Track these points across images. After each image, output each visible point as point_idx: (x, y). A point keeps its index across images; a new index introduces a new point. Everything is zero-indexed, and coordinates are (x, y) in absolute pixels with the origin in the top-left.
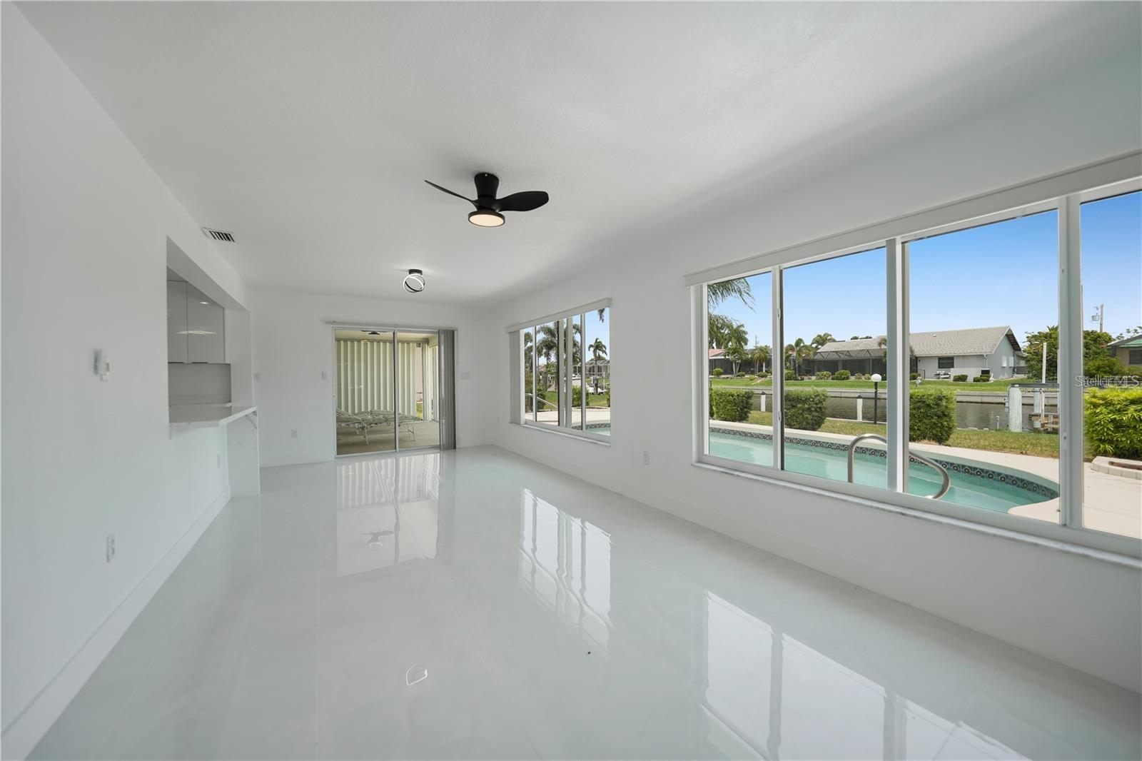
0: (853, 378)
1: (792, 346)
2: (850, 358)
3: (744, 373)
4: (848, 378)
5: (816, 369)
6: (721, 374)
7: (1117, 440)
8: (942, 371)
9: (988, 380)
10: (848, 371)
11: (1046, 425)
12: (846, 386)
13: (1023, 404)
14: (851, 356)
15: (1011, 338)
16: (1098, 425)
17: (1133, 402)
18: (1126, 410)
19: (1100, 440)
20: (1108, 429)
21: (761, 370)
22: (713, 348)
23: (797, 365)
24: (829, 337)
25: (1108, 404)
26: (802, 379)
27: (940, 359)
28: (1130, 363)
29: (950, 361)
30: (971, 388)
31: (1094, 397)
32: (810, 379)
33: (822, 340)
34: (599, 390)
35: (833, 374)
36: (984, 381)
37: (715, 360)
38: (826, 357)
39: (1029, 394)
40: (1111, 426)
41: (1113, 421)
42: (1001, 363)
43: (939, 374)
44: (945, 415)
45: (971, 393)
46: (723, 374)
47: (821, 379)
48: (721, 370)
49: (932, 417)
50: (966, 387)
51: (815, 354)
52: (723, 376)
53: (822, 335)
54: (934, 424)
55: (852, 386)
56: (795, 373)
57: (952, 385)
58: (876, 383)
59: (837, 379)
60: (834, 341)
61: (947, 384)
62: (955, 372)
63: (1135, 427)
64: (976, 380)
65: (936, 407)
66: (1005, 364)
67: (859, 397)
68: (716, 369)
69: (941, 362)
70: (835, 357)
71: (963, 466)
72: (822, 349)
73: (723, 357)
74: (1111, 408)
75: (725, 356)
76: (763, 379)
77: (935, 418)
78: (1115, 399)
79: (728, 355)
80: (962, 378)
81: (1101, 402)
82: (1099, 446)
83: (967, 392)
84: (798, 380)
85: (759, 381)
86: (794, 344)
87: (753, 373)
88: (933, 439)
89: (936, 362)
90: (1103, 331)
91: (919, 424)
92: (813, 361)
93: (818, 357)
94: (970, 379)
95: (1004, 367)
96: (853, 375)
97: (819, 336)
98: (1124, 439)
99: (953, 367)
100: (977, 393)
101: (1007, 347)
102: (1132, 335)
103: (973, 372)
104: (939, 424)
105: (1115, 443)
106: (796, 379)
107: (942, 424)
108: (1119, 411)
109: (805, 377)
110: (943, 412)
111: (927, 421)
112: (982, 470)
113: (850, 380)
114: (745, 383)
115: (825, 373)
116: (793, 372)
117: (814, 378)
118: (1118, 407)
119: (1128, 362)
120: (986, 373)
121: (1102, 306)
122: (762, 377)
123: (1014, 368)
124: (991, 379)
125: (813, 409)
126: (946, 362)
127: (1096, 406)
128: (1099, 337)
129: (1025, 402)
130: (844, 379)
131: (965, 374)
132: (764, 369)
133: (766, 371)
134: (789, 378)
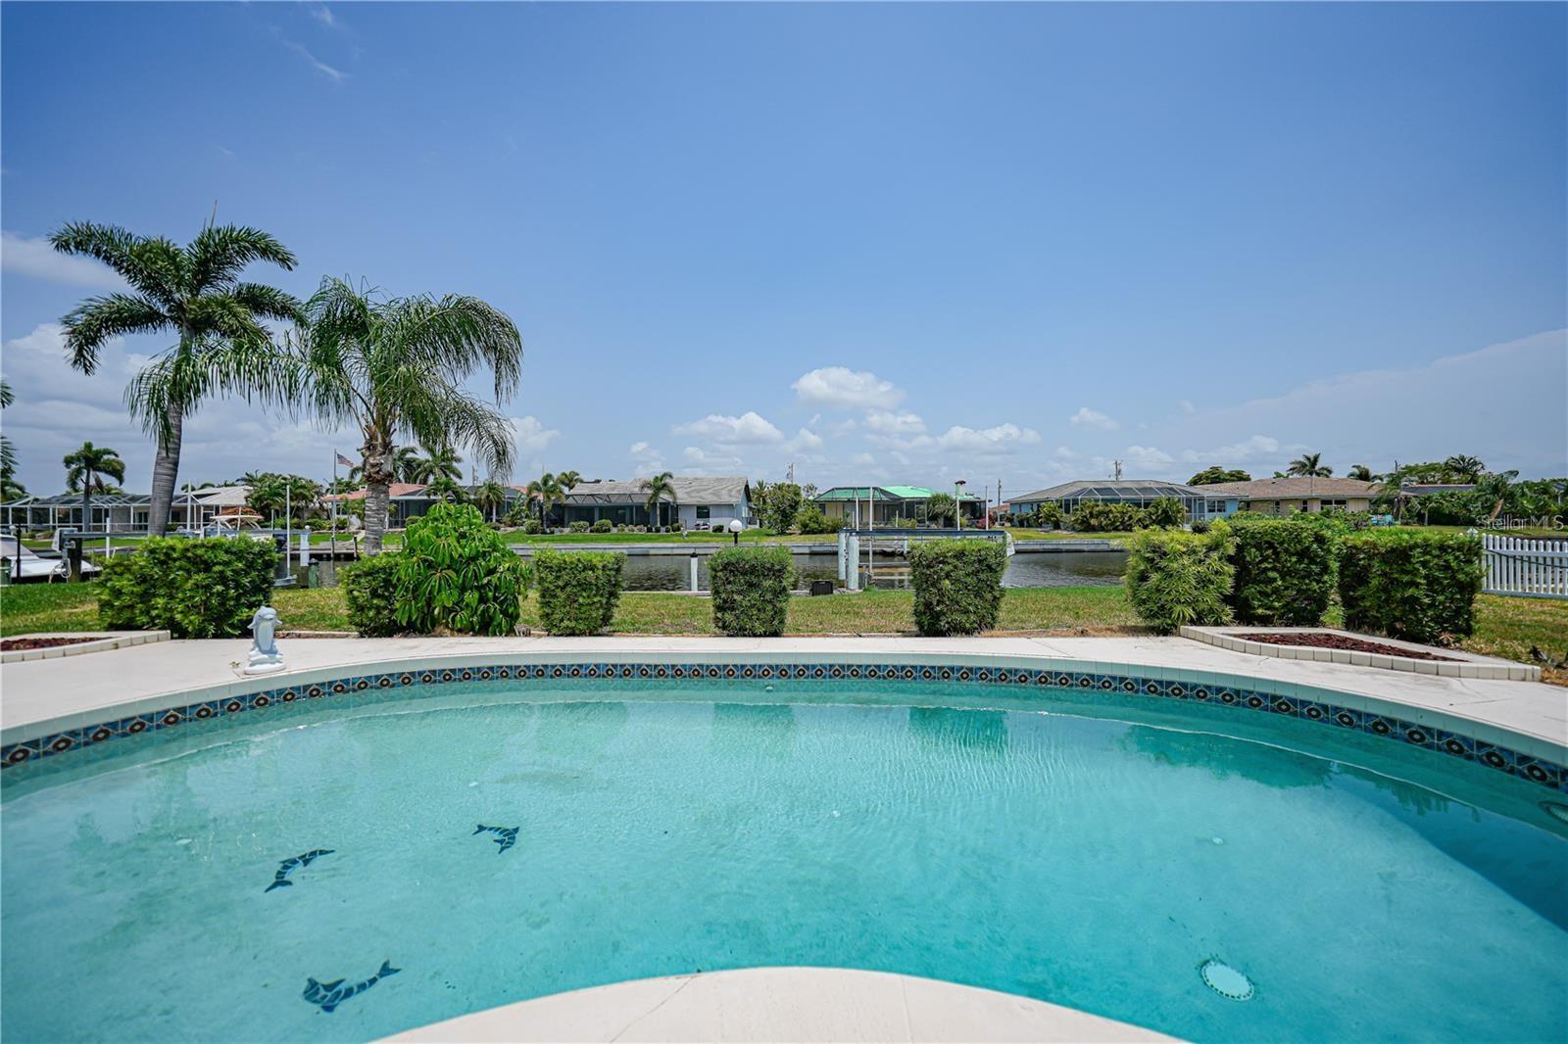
0: (614, 530)
1: (538, 484)
2: (608, 504)
4: (609, 530)
5: (568, 518)
8: (700, 522)
10: (609, 521)
12: (610, 540)
14: (609, 502)
21: (490, 519)
22: (400, 481)
23: (544, 513)
24: (576, 477)
26: (552, 533)
27: (698, 508)
29: (706, 511)
30: (728, 539)
32: (563, 532)
33: (569, 480)
34: (85, 566)
35: (591, 524)
37: (407, 501)
38: (580, 501)
43: (698, 525)
47: (577, 531)
51: (564, 497)
53: (568, 473)
55: (617, 540)
56: (542, 524)
57: (711, 536)
58: (736, 533)
59: (597, 531)
60: (582, 482)
62: (713, 522)
66: (743, 515)
67: (694, 555)
68: (410, 517)
69: (699, 511)
70: (590, 502)
71: (1145, 681)
72: (573, 491)
73: (425, 498)
75: (429, 495)
79: (435, 494)
80: (721, 529)
84: (547, 533)
86: (539, 482)
89: (694, 511)
92: (566, 507)
93: (568, 502)
94: (726, 531)
95: (743, 518)
96: (615, 525)
97: (564, 474)
99: (710, 517)
101: (745, 498)
106: (544, 533)
109: (556, 530)
112: (1185, 685)
113: (612, 532)
115: (582, 523)
116: (539, 521)
117: (567, 530)
123: (748, 518)
126: (703, 512)
130: (605, 531)
131: (721, 524)
132: (494, 517)
133: (497, 521)
134: (532, 531)
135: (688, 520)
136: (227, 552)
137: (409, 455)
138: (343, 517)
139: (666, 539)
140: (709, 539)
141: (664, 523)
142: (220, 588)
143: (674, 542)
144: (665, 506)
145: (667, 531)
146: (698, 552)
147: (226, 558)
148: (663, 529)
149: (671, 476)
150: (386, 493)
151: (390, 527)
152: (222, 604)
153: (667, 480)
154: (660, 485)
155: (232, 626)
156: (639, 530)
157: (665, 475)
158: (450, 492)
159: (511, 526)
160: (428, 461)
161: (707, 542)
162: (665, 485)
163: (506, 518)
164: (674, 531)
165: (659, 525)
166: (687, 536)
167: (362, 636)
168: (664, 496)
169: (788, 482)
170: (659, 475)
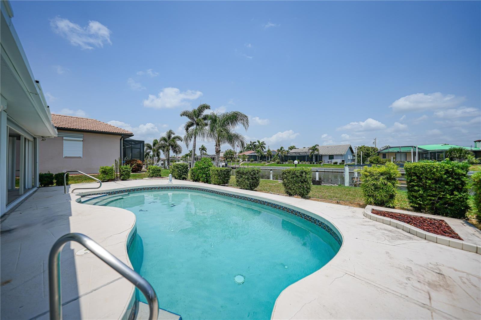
0: (301, 163)
3: (261, 161)
5: (288, 159)
6: (253, 161)
7: (376, 196)
9: (344, 164)
10: (299, 160)
11: (357, 182)
13: (349, 173)
14: (300, 154)
15: (351, 148)
16: (367, 187)
17: (382, 174)
18: (378, 179)
19: (368, 195)
20: (372, 189)
21: (268, 160)
23: (281, 158)
24: (294, 147)
25: (372, 175)
26: (283, 163)
27: (330, 156)
28: (383, 158)
29: (332, 157)
30: (338, 167)
31: (366, 171)
32: (286, 163)
33: (291, 148)
36: (343, 164)
37: (251, 155)
39: (352, 169)
40: (373, 188)
41: (374, 185)
42: (348, 158)
43: (329, 162)
44: (306, 182)
45: (338, 168)
46: (254, 161)
47: (289, 163)
48: (253, 159)
49: (299, 183)
50: (337, 166)
51: (288, 153)
52: (254, 162)
53: (292, 146)
54: (300, 186)
60: (296, 148)
61: (331, 165)
62: (334, 161)
63: (383, 188)
64: (340, 164)
65: (300, 177)
66: (349, 158)
68: (251, 159)
69: (330, 157)
70: (294, 154)
72: (291, 151)
73: (254, 154)
74: (373, 177)
76: (269, 163)
77: (300, 183)
78: (374, 172)
79: (256, 153)
80: (336, 163)
81: (369, 174)
82: (368, 199)
83: (337, 168)
84: (281, 164)
85: (267, 164)
86: (280, 149)
87: (265, 161)
88: (300, 195)
89: (328, 157)
90: (376, 147)
91: (294, 186)
92: (287, 156)
93: (289, 155)
94: (338, 164)
95: (349, 159)
97: (291, 147)
98: (378, 195)
99: (333, 159)
100: (340, 169)
101: (350, 152)
102: (383, 149)
103: (339, 161)
104: (302, 187)
105: (375, 197)
107: (303, 187)
108: (376, 179)
109: (284, 163)
110: (304, 180)
111: (297, 185)
114: (262, 165)
115: (291, 161)
116: (279, 160)
117: (287, 163)
118: (376, 176)
119: (382, 157)
120: (343, 161)
121: (376, 139)
122: (268, 162)
123: (352, 159)
124: (345, 163)
125: (250, 178)
126: (331, 157)
127: (366, 176)
128: (375, 149)
129: (350, 172)
131: (337, 161)
132: (269, 159)
133: (270, 160)
134: (278, 163)
135: (326, 160)
136: (181, 166)
137: (255, 144)
138: (239, 159)
139: (315, 166)
140: (330, 166)
141: (316, 161)
142: (180, 171)
143: (317, 167)
144: (316, 156)
145: (317, 163)
146: (318, 170)
147: (180, 167)
148: (315, 163)
149: (318, 146)
150: (219, 154)
151: (248, 161)
152: (180, 174)
153: (317, 147)
154: (314, 149)
155: (182, 178)
156: (308, 163)
157: (316, 145)
158: (259, 153)
159: (274, 162)
160: (258, 145)
161: (329, 167)
162: (316, 149)
163: (272, 159)
164: (319, 163)
165: (314, 162)
166: (323, 165)
167: (193, 181)
168: (316, 152)
169: (374, 146)
170: (314, 146)
